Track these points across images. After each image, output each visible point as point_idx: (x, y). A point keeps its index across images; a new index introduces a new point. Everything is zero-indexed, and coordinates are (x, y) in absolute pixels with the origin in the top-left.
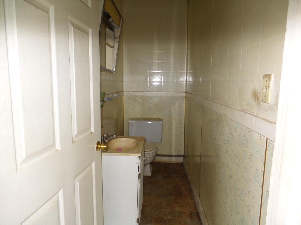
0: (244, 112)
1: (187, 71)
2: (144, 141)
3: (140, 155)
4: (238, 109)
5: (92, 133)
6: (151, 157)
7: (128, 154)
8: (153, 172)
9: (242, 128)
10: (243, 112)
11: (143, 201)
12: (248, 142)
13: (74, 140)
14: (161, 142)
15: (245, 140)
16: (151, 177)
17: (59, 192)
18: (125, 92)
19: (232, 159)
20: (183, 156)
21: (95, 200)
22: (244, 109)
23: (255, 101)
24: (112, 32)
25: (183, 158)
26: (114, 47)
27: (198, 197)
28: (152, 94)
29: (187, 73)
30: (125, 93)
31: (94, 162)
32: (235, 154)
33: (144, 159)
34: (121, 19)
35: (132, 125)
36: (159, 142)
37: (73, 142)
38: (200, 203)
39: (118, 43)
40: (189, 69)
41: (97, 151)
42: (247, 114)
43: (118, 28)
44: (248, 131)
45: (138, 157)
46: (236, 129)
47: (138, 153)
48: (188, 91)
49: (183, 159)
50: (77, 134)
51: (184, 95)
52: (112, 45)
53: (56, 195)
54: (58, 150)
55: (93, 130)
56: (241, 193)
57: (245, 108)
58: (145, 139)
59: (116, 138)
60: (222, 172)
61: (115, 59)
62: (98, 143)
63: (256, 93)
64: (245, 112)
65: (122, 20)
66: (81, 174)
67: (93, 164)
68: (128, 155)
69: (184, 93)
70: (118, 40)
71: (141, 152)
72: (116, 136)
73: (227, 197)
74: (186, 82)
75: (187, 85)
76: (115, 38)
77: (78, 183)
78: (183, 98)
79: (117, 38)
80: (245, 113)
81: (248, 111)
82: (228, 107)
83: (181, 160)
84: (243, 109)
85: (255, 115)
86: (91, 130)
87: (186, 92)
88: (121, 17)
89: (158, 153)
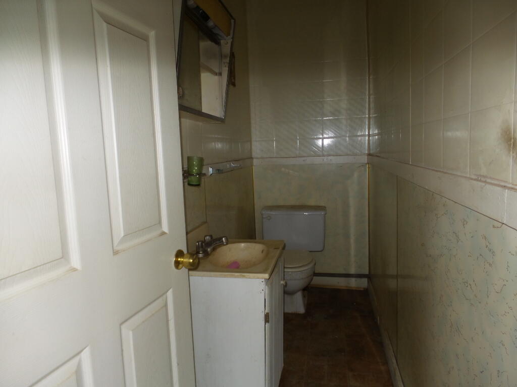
0: (483, 182)
1: (369, 114)
2: (281, 249)
3: (267, 276)
4: (468, 176)
5: (163, 233)
6: (302, 279)
7: (243, 274)
8: (308, 306)
9: (478, 220)
10: (480, 181)
11: (284, 364)
12: (493, 252)
13: (116, 248)
14: (324, 249)
15: (487, 246)
16: (303, 316)
17: (82, 353)
18: (254, 160)
19: (458, 289)
20: (369, 277)
21: (176, 364)
22: (482, 174)
23: (509, 151)
24: (217, 46)
25: (366, 279)
26: (220, 74)
27: (394, 361)
28: (304, 161)
29: (369, 118)
30: (255, 162)
31: (171, 290)
32: (463, 279)
33: (282, 282)
34: (232, 21)
35: (269, 218)
36: (320, 250)
37: (116, 253)
38: (398, 373)
39: (227, 66)
40: (372, 111)
41: (177, 270)
42: (488, 186)
43: (225, 37)
44: (494, 227)
45: (263, 280)
46: (465, 223)
47: (264, 272)
48: (371, 152)
49: (368, 282)
50: (124, 236)
51: (365, 159)
52: (217, 71)
53: (76, 360)
54: (75, 270)
55: (165, 228)
56: (481, 372)
57: (484, 171)
58: (285, 244)
59: (227, 244)
60: (438, 317)
61: (224, 95)
62: (180, 254)
63: (510, 133)
64: (485, 182)
65: (235, 22)
66: (140, 314)
67: (170, 294)
68: (244, 277)
69: (366, 157)
70: (228, 60)
71: (270, 270)
72: (227, 239)
73: (449, 373)
74: (369, 135)
75: (371, 142)
76: (222, 56)
77: (131, 333)
78: (363, 165)
79: (226, 57)
80: (483, 184)
81: (491, 178)
82: (446, 173)
83: (363, 283)
84: (481, 176)
85: (510, 186)
86: (161, 227)
87: (369, 155)
88: (231, 16)
89: (318, 270)
